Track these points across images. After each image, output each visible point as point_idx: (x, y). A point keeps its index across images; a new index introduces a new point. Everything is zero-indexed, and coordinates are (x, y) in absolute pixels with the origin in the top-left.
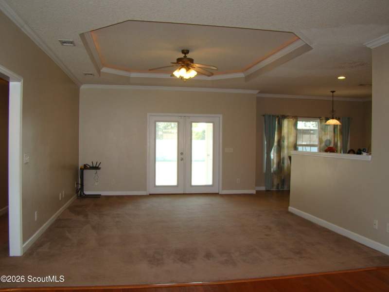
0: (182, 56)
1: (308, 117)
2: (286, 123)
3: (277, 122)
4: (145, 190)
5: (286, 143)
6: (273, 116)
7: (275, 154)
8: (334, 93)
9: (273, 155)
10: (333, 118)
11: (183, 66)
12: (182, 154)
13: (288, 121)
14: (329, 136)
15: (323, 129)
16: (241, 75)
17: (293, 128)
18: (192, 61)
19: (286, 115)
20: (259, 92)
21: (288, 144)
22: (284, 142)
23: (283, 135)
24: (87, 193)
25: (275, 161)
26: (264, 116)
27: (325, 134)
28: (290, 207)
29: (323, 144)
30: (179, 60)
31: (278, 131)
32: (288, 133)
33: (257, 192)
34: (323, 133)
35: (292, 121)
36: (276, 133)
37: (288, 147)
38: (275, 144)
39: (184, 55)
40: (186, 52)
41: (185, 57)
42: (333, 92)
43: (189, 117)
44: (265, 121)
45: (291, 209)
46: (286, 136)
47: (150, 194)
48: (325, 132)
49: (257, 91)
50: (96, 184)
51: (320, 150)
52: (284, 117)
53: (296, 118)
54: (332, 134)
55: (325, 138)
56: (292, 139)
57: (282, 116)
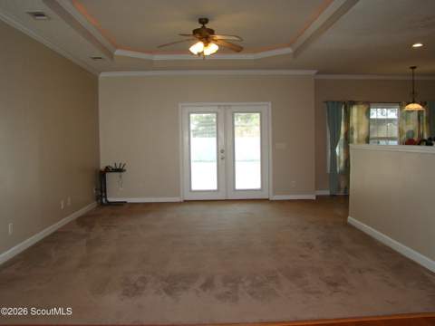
0: (200, 26)
1: (386, 102)
2: (355, 111)
3: (343, 110)
4: (179, 195)
5: (355, 136)
6: (338, 102)
7: (342, 150)
8: (415, 70)
9: (339, 150)
10: (414, 102)
11: (200, 39)
12: (222, 151)
13: (358, 109)
14: (412, 126)
15: (404, 116)
16: (289, 50)
17: (364, 117)
18: (212, 32)
19: (356, 100)
20: (318, 73)
21: (358, 136)
22: (353, 133)
23: (351, 125)
24: (110, 199)
25: (342, 158)
26: (327, 102)
27: (407, 124)
28: (349, 217)
29: (404, 137)
30: (195, 32)
31: (345, 121)
32: (358, 123)
33: (317, 197)
34: (404, 122)
35: (363, 108)
36: (343, 123)
37: (359, 141)
38: (342, 137)
39: (201, 25)
40: (203, 21)
41: (203, 27)
42: (413, 68)
43: (230, 106)
44: (328, 110)
45: (351, 219)
46: (355, 127)
47: (185, 201)
48: (406, 121)
49: (314, 72)
50: (121, 189)
51: (400, 143)
52: (353, 103)
53: (369, 104)
54: (416, 123)
55: (406, 130)
56: (363, 131)
57: (351, 101)
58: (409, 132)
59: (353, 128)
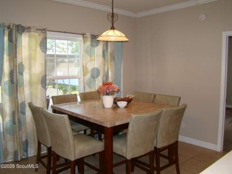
2: (25, 41)
3: (6, 38)
5: (26, 76)
10: (113, 29)
13: (30, 37)
14: (96, 63)
17: (39, 49)
21: (31, 76)
23: (19, 61)
27: (91, 60)
29: (89, 76)
31: (9, 55)
32: (30, 58)
37: (31, 83)
46: (26, 63)
48: (91, 56)
52: (21, 29)
53: (45, 32)
54: (101, 59)
55: (90, 67)
56: (38, 69)
57: (18, 26)
58: (93, 69)
59: (21, 64)
